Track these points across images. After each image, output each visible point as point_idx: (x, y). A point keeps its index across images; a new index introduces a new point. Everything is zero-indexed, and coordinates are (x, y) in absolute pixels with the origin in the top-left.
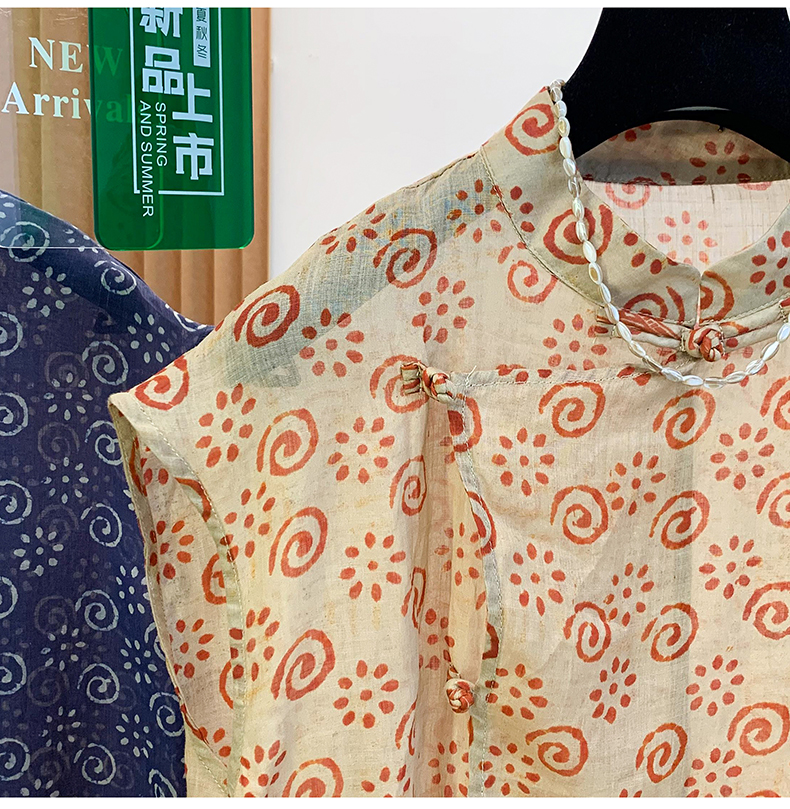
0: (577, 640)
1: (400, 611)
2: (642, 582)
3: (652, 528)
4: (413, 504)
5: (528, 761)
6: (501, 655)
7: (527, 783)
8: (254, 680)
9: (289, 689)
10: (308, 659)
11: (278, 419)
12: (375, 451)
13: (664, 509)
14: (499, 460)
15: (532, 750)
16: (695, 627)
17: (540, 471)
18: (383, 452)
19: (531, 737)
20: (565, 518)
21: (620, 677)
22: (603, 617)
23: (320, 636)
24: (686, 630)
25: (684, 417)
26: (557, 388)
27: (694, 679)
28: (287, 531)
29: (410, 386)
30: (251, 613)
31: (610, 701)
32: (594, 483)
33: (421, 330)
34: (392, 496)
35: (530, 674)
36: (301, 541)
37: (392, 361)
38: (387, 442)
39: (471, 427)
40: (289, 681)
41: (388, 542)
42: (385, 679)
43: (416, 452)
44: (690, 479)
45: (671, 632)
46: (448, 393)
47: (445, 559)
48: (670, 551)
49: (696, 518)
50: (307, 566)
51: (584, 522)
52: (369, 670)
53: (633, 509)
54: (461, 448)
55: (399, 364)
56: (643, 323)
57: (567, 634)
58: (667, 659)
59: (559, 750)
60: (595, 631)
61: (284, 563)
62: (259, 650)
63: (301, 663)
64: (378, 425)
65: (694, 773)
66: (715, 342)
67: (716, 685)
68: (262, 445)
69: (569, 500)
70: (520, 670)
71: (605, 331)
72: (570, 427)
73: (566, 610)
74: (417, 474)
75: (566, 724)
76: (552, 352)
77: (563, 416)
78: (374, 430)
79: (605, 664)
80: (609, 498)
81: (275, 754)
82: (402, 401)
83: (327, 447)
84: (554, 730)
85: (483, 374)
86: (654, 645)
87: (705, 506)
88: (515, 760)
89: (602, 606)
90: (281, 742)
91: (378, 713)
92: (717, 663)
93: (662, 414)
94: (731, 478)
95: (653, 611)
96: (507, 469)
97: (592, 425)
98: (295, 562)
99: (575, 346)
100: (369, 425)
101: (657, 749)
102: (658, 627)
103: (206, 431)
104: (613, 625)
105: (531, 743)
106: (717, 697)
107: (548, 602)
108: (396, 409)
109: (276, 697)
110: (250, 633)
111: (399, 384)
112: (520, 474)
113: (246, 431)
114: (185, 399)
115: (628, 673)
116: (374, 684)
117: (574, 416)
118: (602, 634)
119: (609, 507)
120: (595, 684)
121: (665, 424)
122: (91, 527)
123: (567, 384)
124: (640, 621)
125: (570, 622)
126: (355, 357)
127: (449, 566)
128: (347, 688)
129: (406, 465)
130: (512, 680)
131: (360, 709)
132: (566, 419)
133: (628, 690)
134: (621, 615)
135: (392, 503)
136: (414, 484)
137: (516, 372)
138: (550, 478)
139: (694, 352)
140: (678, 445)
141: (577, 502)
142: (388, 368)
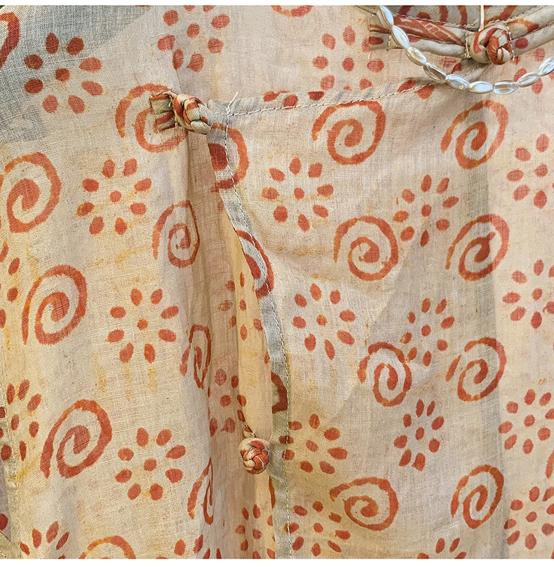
0: (373, 383)
1: (177, 371)
2: (441, 318)
3: (448, 259)
4: (183, 255)
5: (335, 518)
6: (292, 407)
7: (338, 541)
8: (23, 459)
9: (62, 466)
10: (81, 431)
11: (10, 166)
12: (130, 196)
13: (460, 237)
14: (271, 194)
15: (338, 506)
16: (503, 360)
17: (319, 203)
18: (140, 198)
19: (335, 492)
20: (350, 253)
21: (426, 421)
22: (401, 358)
23: (91, 406)
24: (494, 365)
25: (475, 132)
26: (330, 110)
27: (506, 417)
28: (37, 293)
29: (163, 120)
30: (11, 388)
31: (416, 447)
32: (379, 213)
33: (169, 54)
34: (155, 245)
36: (55, 304)
37: (138, 91)
38: (144, 186)
39: (236, 160)
40: (60, 457)
41: (157, 297)
42: (169, 446)
43: (180, 196)
44: (486, 200)
45: (477, 369)
46: (202, 119)
47: (230, 313)
48: (471, 284)
49: (495, 245)
50: (66, 331)
51: (372, 256)
52: (150, 437)
53: (425, 239)
54: (227, 185)
55: (147, 95)
56: (421, 27)
57: (362, 377)
58: (476, 398)
59: (366, 504)
60: (393, 373)
61: (39, 329)
62: (23, 426)
63: (73, 437)
64: (131, 167)
65: (513, 515)
66: (503, 40)
67: (529, 421)
69: (353, 234)
70: (314, 421)
71: (379, 41)
72: (349, 153)
73: (359, 352)
74: (184, 222)
75: (370, 476)
76: (323, 73)
77: (340, 140)
78: (126, 173)
79: (408, 408)
80: (397, 228)
81: (55, 536)
82: (155, 139)
83: (74, 195)
84: (359, 482)
85: (246, 102)
86: (460, 384)
87: (504, 229)
88: (322, 518)
89: (399, 346)
90: (60, 524)
91: (165, 483)
92: (530, 398)
93: (450, 131)
94: (531, 196)
95: (457, 348)
96: (280, 204)
97: (373, 148)
98: (50, 327)
99: (348, 65)
100: (119, 169)
101: (472, 494)
102: (463, 364)
104: (414, 366)
105: (336, 499)
106: (532, 433)
107: (338, 345)
108: (150, 148)
109: (47, 476)
110: (12, 410)
111: (150, 119)
112: (296, 209)
115: (434, 416)
116: (158, 452)
117: (351, 141)
118: (402, 375)
119: (398, 237)
120: (398, 429)
121: (454, 143)
123: (342, 105)
124: (443, 360)
125: (364, 364)
126: (94, 89)
127: (234, 321)
128: (128, 459)
129: (168, 212)
130: (306, 433)
131: (145, 481)
132: (343, 145)
133: (436, 434)
134: (421, 354)
135: (156, 254)
136: (181, 233)
137: (283, 96)
138: (330, 210)
139: (480, 56)
140: (469, 164)
141: (363, 234)
142: (135, 101)
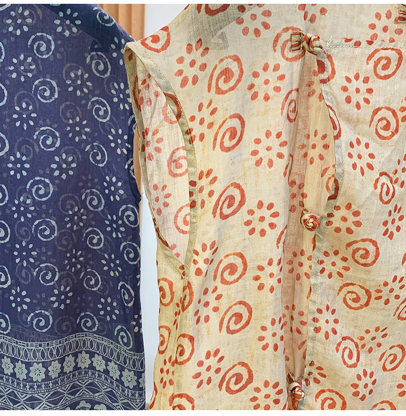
0: (380, 191)
1: (282, 174)
4: (292, 116)
5: (345, 259)
6: (339, 198)
7: (342, 272)
8: (202, 208)
9: (221, 213)
10: (232, 198)
11: (221, 60)
12: (274, 83)
14: (345, 89)
15: (348, 253)
17: (366, 97)
18: (278, 84)
19: (349, 245)
20: (377, 124)
21: (396, 216)
22: (391, 181)
23: (238, 186)
26: (376, 51)
28: (224, 126)
29: (295, 46)
30: (202, 172)
31: (392, 228)
32: (392, 106)
33: (302, 13)
34: (283, 109)
35: (354, 208)
36: (231, 132)
37: (286, 29)
38: (282, 78)
39: (330, 70)
40: (221, 209)
41: (279, 135)
42: (272, 211)
43: (295, 86)
46: (321, 47)
47: (304, 151)
50: (234, 147)
51: (387, 127)
52: (264, 205)
54: (323, 81)
55: (290, 32)
57: (376, 187)
59: (364, 252)
60: (388, 188)
61: (222, 143)
62: (206, 192)
63: (228, 200)
64: (277, 68)
68: (212, 76)
69: (380, 115)
70: (349, 206)
71: (404, 19)
72: (383, 73)
73: (375, 174)
74: (295, 99)
75: (369, 237)
76: (373, 32)
77: (380, 66)
78: (274, 70)
79: (391, 207)
80: (400, 115)
81: (213, 248)
82: (290, 55)
83: (247, 79)
84: (363, 240)
85: (336, 41)
88: (337, 259)
89: (391, 175)
90: (216, 242)
91: (267, 229)
96: (348, 95)
97: (394, 73)
98: (228, 143)
99: (385, 29)
100: (271, 67)
103: (180, 67)
104: (396, 187)
105: (349, 248)
107: (366, 169)
108: (287, 59)
109: (214, 217)
110: (200, 183)
111: (289, 44)
112: (355, 98)
113: (203, 67)
114: (168, 47)
115: (400, 214)
116: (266, 213)
117: (385, 67)
118: (391, 191)
119: (400, 120)
120: (386, 217)
122: (91, 156)
123: (382, 49)
125: (377, 181)
126: (266, 26)
127: (305, 155)
128: (252, 215)
129: (290, 93)
130: (343, 212)
131: (259, 227)
132: (381, 69)
133: (400, 223)
134: (400, 182)
135: (282, 113)
136: (293, 104)
137: (354, 41)
138: (371, 101)
141: (384, 116)
142: (284, 34)
